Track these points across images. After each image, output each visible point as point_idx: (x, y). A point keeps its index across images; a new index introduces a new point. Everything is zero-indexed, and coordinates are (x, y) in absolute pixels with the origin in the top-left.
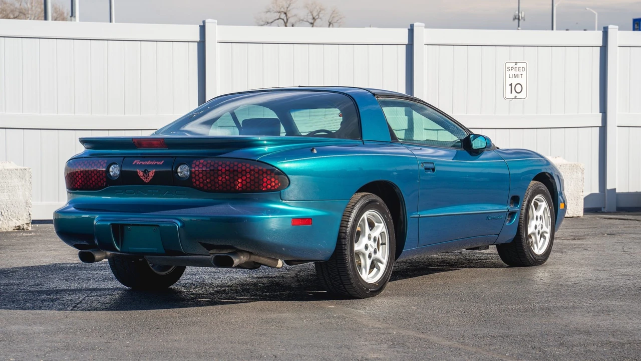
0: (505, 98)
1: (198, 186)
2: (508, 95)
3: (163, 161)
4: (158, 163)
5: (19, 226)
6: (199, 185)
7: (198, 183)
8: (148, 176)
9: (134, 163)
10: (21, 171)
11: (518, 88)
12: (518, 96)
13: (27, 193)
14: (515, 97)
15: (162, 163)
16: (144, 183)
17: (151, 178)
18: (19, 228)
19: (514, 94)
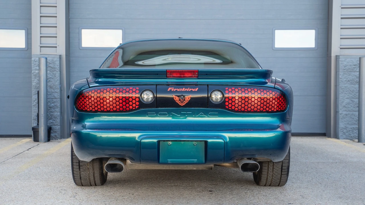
1: (230, 109)
3: (197, 89)
4: (193, 90)
6: (231, 107)
7: (230, 106)
8: (184, 100)
9: (169, 90)
15: (197, 90)
16: (180, 106)
17: (187, 102)
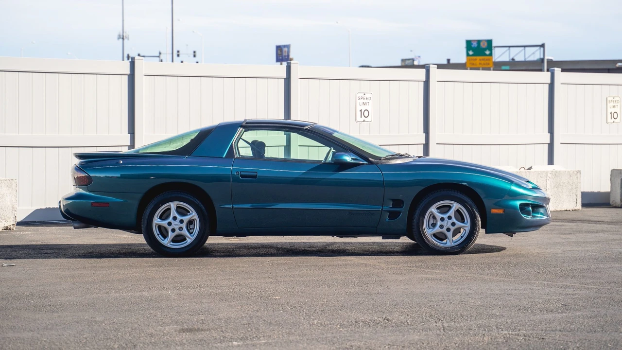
0: (356, 121)
2: (359, 119)
5: (7, 227)
10: (9, 181)
11: (366, 114)
12: (366, 119)
13: (13, 199)
14: (364, 121)
18: (6, 228)
19: (363, 118)
